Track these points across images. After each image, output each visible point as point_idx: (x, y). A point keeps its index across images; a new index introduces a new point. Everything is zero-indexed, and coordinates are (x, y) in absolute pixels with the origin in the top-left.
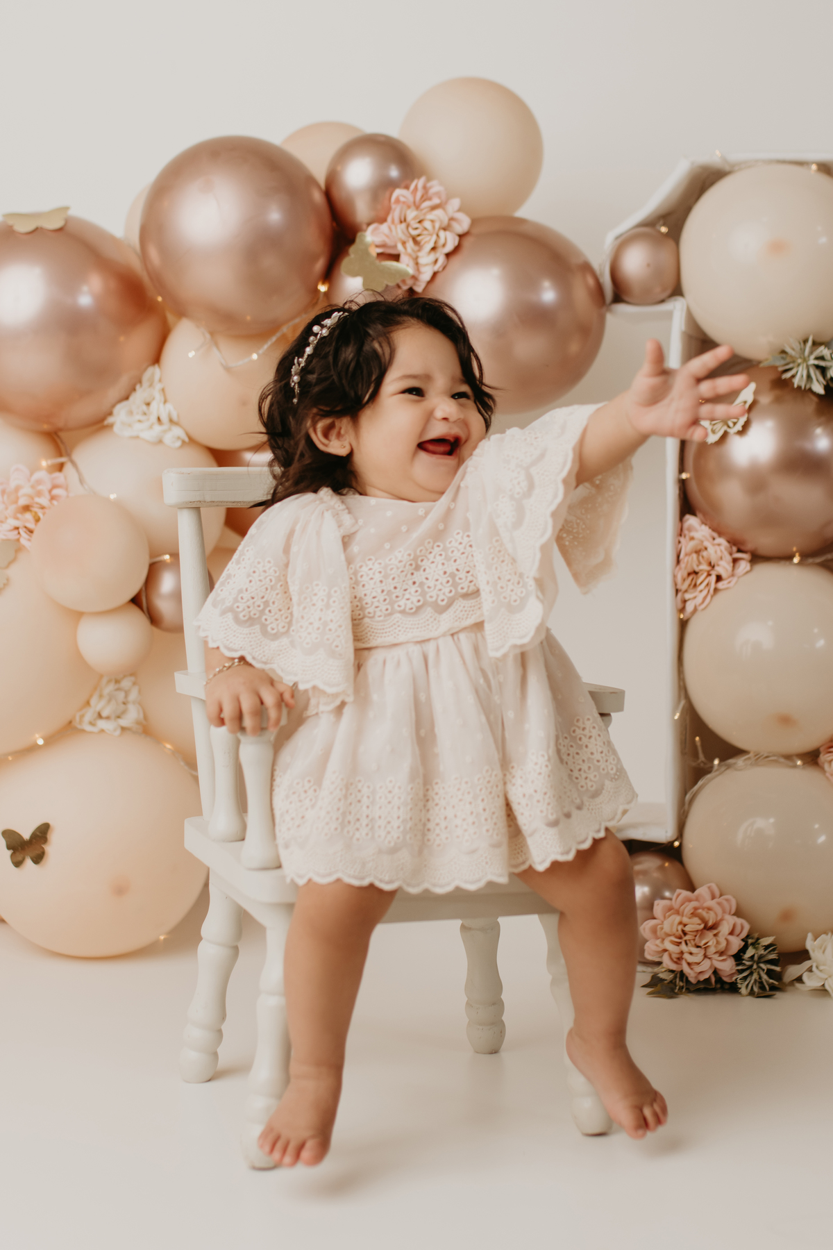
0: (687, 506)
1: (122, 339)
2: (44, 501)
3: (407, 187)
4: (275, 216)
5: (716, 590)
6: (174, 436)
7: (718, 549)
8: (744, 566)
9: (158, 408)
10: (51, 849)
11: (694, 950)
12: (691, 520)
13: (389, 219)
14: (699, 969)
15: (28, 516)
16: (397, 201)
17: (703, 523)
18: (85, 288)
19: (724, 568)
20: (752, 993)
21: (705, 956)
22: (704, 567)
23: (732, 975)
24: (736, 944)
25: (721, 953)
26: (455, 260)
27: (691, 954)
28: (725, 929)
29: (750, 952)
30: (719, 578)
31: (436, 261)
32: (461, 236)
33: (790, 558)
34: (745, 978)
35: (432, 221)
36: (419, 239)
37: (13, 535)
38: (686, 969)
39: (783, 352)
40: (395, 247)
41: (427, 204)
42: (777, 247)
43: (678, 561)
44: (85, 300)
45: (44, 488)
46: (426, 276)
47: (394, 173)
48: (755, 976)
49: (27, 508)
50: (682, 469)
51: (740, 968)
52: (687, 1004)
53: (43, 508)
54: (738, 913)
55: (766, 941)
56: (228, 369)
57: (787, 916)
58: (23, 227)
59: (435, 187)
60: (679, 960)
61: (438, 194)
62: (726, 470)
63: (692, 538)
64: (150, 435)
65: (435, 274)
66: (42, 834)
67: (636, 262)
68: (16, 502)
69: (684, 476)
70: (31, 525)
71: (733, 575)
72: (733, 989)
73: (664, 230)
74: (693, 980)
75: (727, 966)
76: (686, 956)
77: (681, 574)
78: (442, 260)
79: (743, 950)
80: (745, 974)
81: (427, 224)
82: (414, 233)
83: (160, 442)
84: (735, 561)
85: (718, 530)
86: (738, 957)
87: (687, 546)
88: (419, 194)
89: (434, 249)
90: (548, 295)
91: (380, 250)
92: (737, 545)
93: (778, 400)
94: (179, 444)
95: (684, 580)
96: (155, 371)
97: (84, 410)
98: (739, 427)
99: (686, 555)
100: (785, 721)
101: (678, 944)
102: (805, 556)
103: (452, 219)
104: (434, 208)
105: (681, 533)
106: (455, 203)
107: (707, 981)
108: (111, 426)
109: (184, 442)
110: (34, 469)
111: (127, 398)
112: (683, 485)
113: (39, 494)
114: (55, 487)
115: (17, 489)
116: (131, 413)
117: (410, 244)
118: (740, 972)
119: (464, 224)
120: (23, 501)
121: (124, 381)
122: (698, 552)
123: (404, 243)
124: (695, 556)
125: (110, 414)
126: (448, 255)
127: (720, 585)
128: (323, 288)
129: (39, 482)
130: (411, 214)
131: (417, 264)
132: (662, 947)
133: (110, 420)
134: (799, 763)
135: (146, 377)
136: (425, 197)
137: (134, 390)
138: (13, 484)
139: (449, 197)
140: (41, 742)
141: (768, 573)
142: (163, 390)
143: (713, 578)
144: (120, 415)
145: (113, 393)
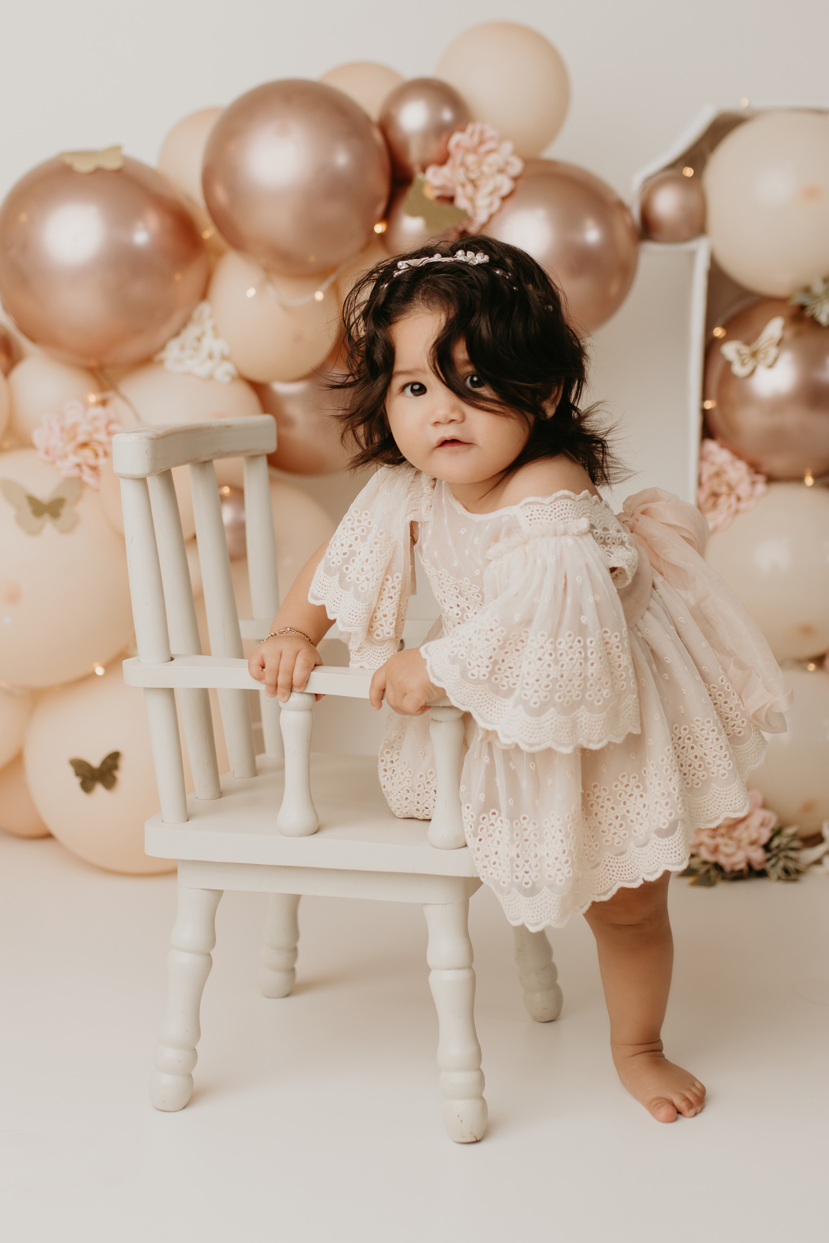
0: (708, 431)
1: (178, 277)
2: (102, 436)
3: (463, 130)
4: (342, 159)
5: (737, 511)
6: (224, 371)
7: (737, 472)
8: (761, 487)
9: (209, 343)
10: (122, 775)
11: (730, 842)
12: (711, 446)
13: (450, 163)
14: (735, 858)
15: (87, 452)
16: (458, 145)
17: (722, 446)
18: (140, 225)
19: (743, 489)
20: (779, 878)
21: (739, 848)
22: (724, 489)
23: (760, 864)
24: (765, 835)
25: (753, 843)
26: (509, 203)
27: (726, 845)
28: (755, 821)
29: (776, 842)
30: (739, 499)
31: (491, 205)
32: (515, 179)
33: (800, 479)
34: (773, 866)
35: (490, 166)
36: (479, 183)
37: (75, 472)
38: (723, 860)
39: (807, 290)
40: (454, 189)
41: (484, 149)
42: (811, 193)
43: (700, 484)
44: (141, 237)
45: (101, 424)
46: (482, 217)
47: (447, 115)
48: (781, 864)
49: (84, 445)
50: (704, 397)
51: (769, 855)
52: (724, 892)
53: (100, 443)
54: (765, 806)
55: (790, 831)
56: (285, 308)
57: (808, 807)
58: (83, 166)
59: (490, 132)
60: (715, 850)
61: (492, 139)
62: (747, 398)
63: (713, 463)
64: (202, 369)
65: (491, 217)
66: (113, 760)
67: (667, 203)
68: (74, 438)
69: (709, 405)
70: (92, 461)
71: (751, 496)
72: (762, 874)
73: (689, 172)
74: (728, 868)
75: (758, 855)
76: (722, 848)
77: (703, 497)
78: (497, 203)
79: (771, 840)
80: (773, 861)
81: (486, 169)
82: (473, 176)
83: (211, 377)
84: (753, 483)
85: (738, 454)
86: (766, 847)
87: (708, 470)
88: (476, 138)
89: (491, 193)
90: (592, 235)
91: (437, 193)
92: (755, 468)
93: (798, 335)
94: (227, 379)
95: (707, 500)
96: (205, 309)
97: (134, 349)
98: (770, 360)
99: (711, 478)
100: (807, 630)
101: (713, 837)
102: (816, 477)
103: (507, 163)
104: (490, 152)
105: (702, 458)
106: (507, 147)
107: (741, 871)
108: (161, 362)
109: (233, 379)
110: (87, 405)
111: (177, 334)
112: (705, 413)
113: (97, 430)
114: (110, 422)
115: (75, 426)
116: (182, 348)
117: (469, 188)
118: (768, 860)
119: (517, 167)
120: (81, 438)
121: (177, 319)
122: (718, 474)
123: (463, 186)
124: (715, 481)
125: (162, 348)
126: (504, 199)
127: (743, 505)
128: (379, 228)
129: (95, 418)
130: (471, 159)
131: (474, 207)
132: (697, 841)
133: (163, 355)
134: (812, 667)
135: (196, 314)
136: (481, 142)
137: (184, 325)
138: (69, 421)
139: (501, 140)
140: (100, 671)
141: (782, 493)
142: (214, 328)
143: (733, 499)
144: (172, 352)
145: (166, 331)
